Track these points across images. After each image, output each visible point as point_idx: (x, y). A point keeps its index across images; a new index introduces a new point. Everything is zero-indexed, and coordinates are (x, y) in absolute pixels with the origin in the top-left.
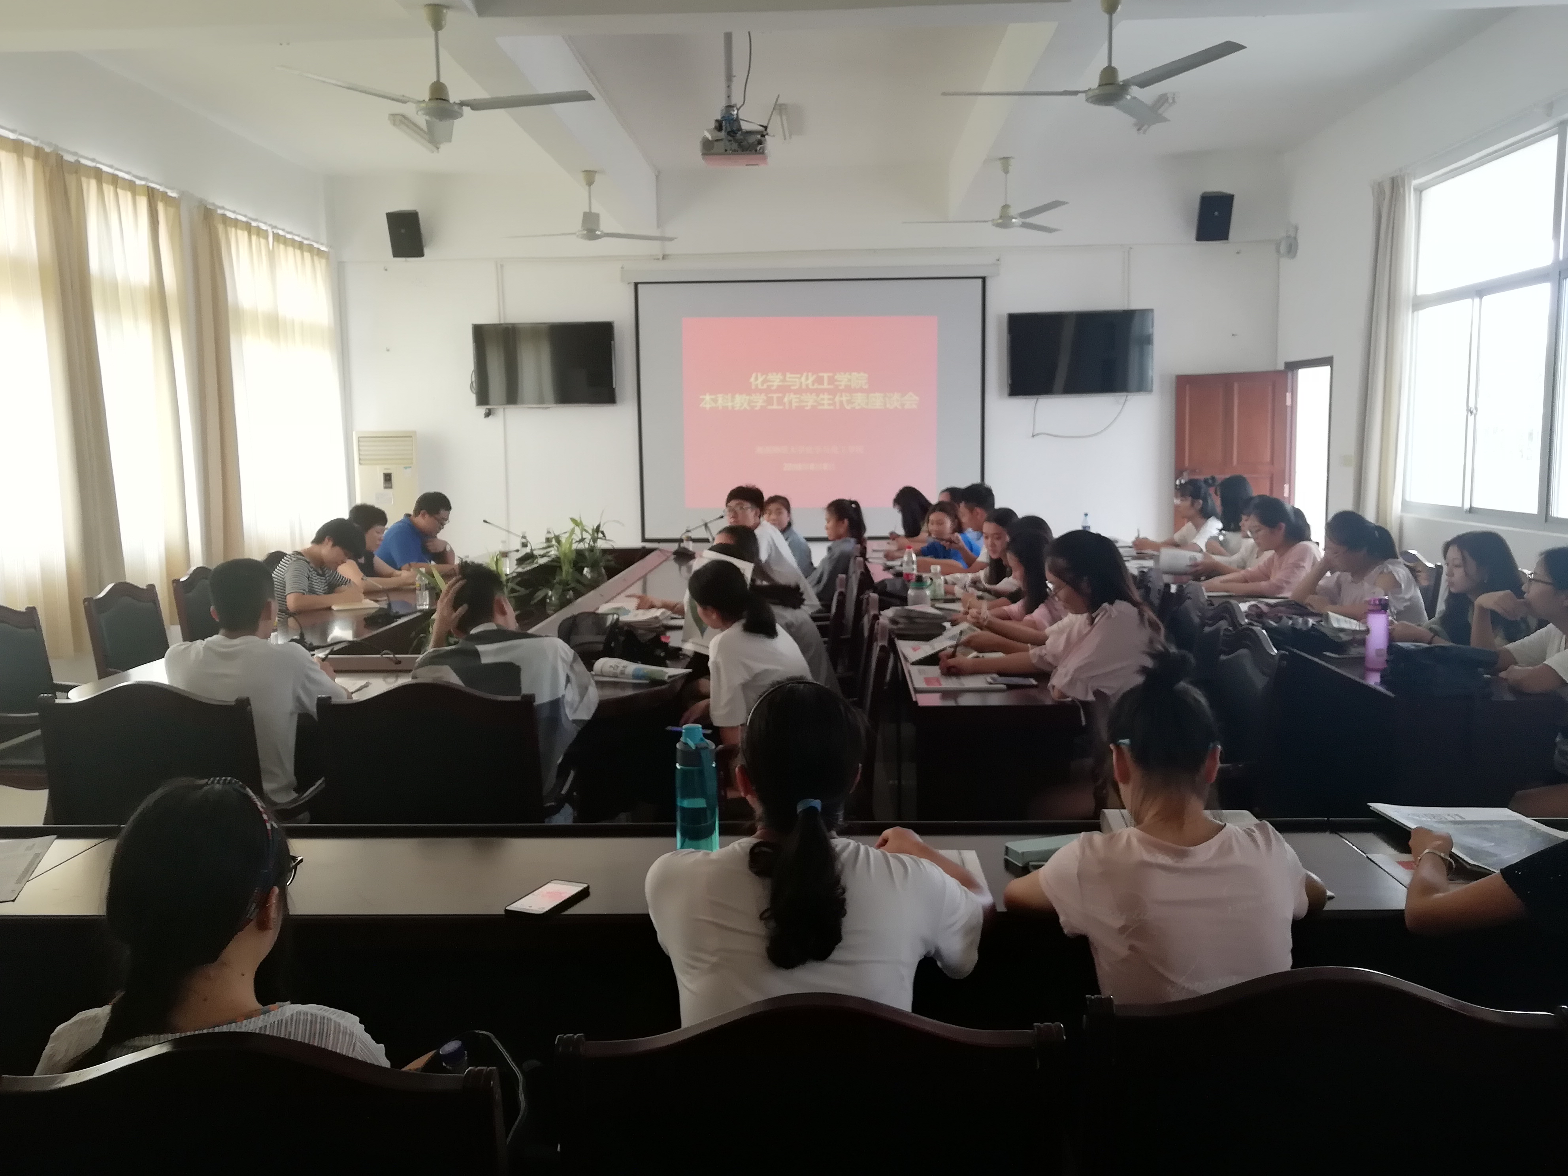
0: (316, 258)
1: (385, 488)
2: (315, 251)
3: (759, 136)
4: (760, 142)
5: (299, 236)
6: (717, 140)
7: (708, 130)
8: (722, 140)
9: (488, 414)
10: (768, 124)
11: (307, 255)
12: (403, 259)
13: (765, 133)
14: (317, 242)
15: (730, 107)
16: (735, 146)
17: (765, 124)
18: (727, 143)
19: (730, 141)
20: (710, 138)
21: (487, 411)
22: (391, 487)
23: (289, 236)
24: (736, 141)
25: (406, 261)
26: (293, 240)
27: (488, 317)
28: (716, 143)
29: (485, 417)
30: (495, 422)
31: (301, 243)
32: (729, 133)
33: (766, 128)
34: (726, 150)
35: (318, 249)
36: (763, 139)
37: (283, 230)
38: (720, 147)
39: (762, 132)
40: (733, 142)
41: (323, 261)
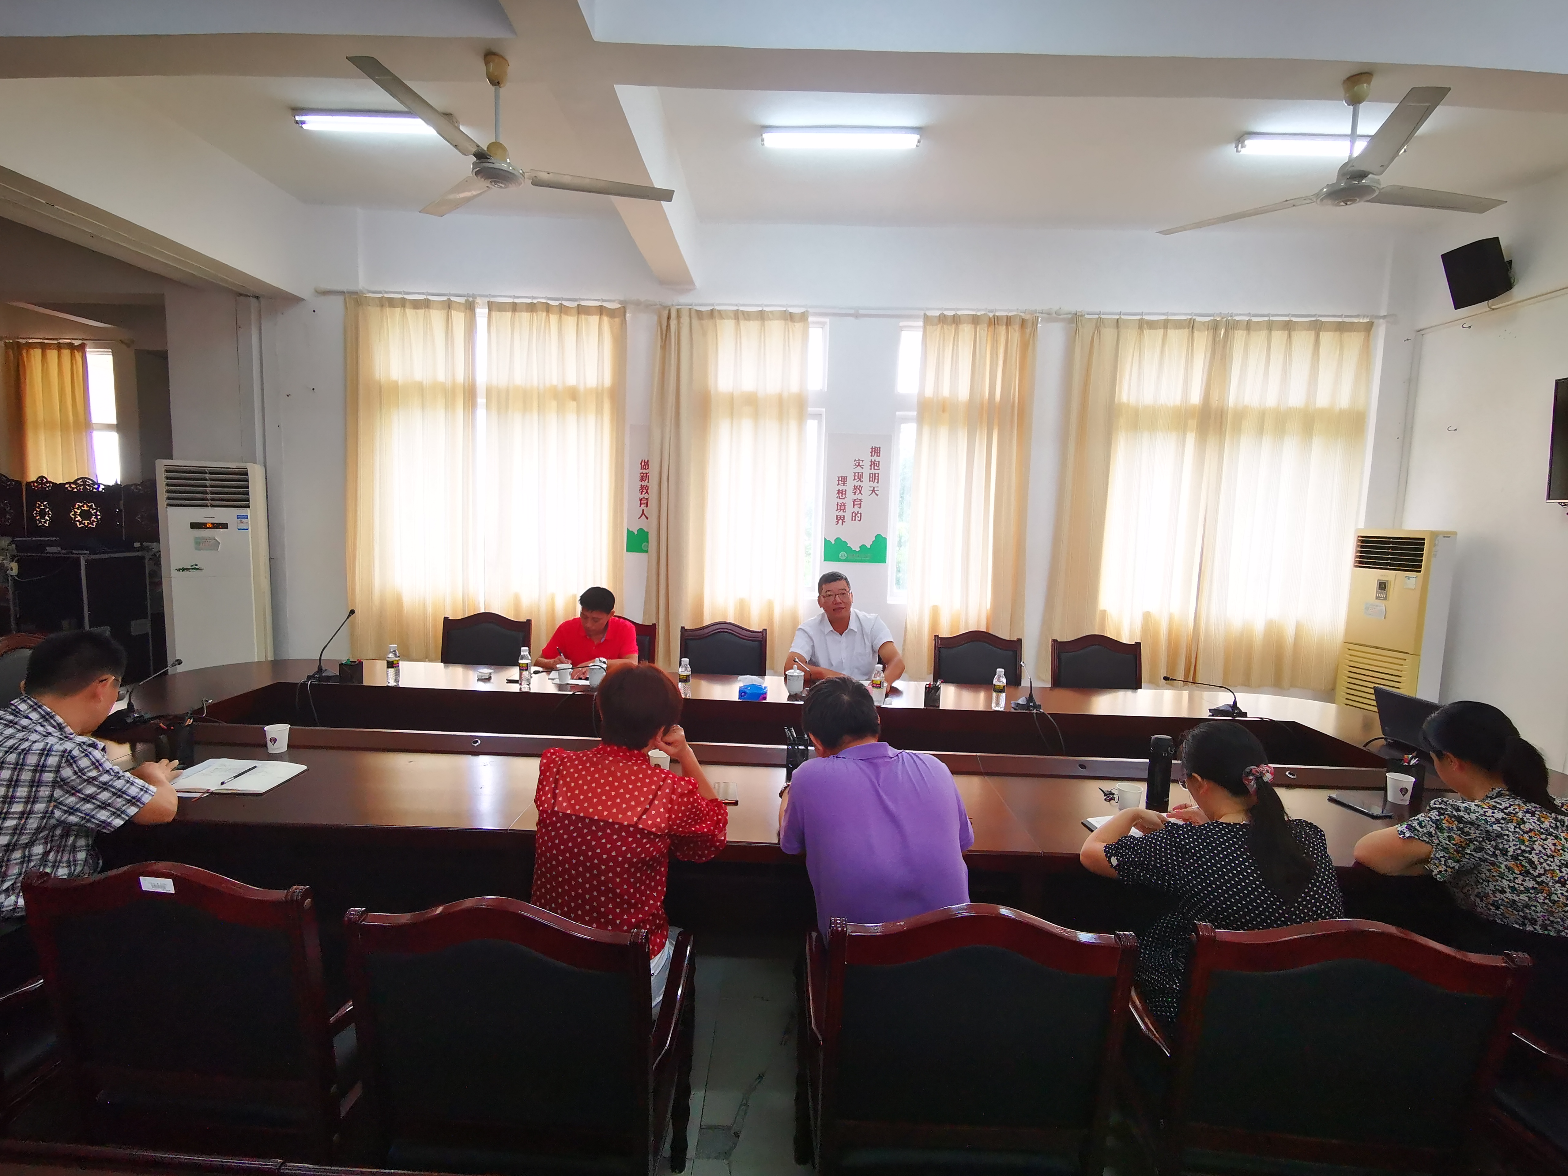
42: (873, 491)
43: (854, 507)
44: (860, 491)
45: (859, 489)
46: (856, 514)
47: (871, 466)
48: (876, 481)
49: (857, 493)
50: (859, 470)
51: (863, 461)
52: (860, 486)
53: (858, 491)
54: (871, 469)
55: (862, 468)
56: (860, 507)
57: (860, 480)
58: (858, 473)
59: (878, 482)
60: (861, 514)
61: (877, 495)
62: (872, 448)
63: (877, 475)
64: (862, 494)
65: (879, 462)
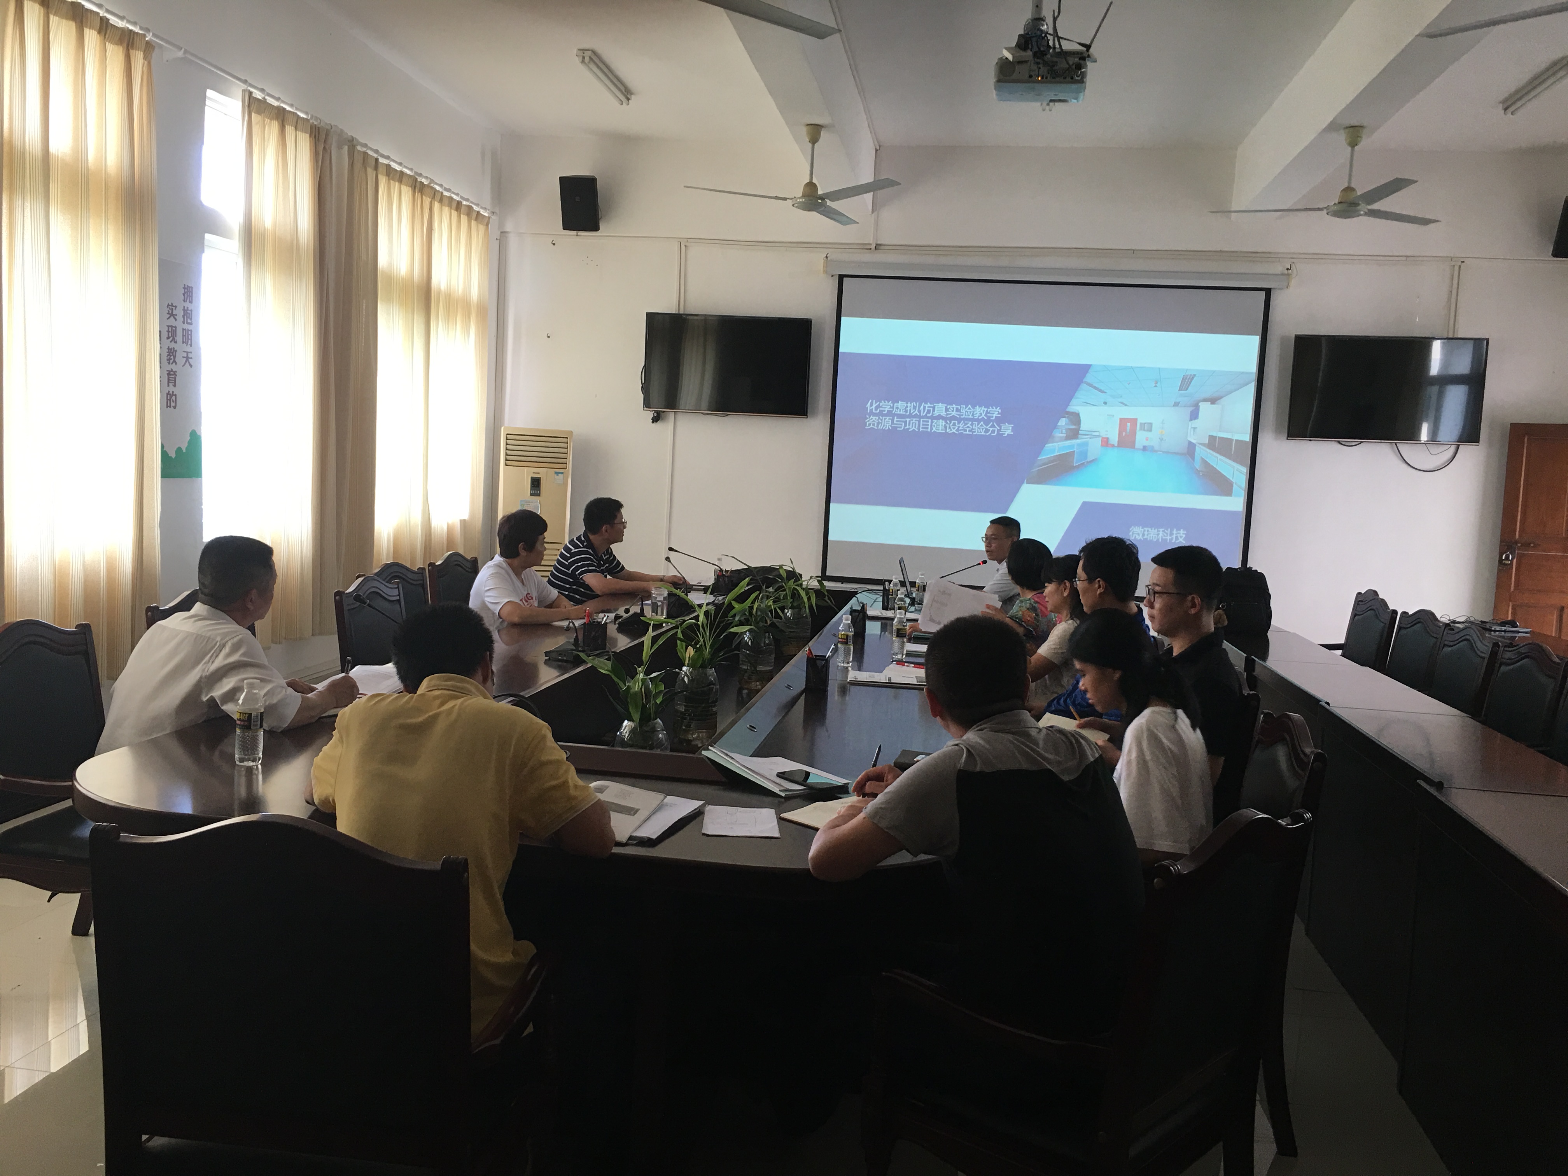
0: (473, 223)
1: (531, 495)
2: (474, 215)
3: (1077, 60)
4: (1079, 67)
5: (457, 194)
6: (1020, 62)
7: (1008, 49)
8: (1026, 62)
9: (655, 420)
10: (1092, 43)
11: (464, 218)
12: (574, 233)
13: (1086, 55)
14: (477, 205)
15: (1038, 20)
16: (1044, 70)
17: (1088, 43)
18: (1034, 67)
19: (1038, 63)
20: (1010, 57)
21: (656, 415)
22: (539, 495)
23: (446, 194)
24: (1045, 63)
25: (577, 235)
26: (451, 198)
27: (666, 305)
28: (1018, 68)
29: (653, 422)
30: (665, 428)
31: (459, 203)
32: (1035, 55)
33: (1088, 47)
34: (1031, 76)
35: (478, 212)
36: (1082, 62)
37: (441, 186)
38: (1023, 71)
39: (1081, 53)
40: (1041, 66)
41: (482, 228)
42: (187, 358)
43: (168, 386)
44: (175, 357)
45: (173, 355)
46: (171, 398)
47: (183, 317)
48: (189, 341)
49: (171, 361)
50: (172, 321)
51: (176, 307)
52: (174, 348)
53: (172, 357)
54: (184, 323)
55: (176, 320)
56: (175, 386)
57: (174, 339)
58: (172, 326)
59: (191, 345)
60: (176, 395)
61: (191, 366)
62: (184, 288)
63: (190, 333)
64: (176, 364)
65: (191, 311)
